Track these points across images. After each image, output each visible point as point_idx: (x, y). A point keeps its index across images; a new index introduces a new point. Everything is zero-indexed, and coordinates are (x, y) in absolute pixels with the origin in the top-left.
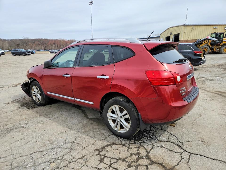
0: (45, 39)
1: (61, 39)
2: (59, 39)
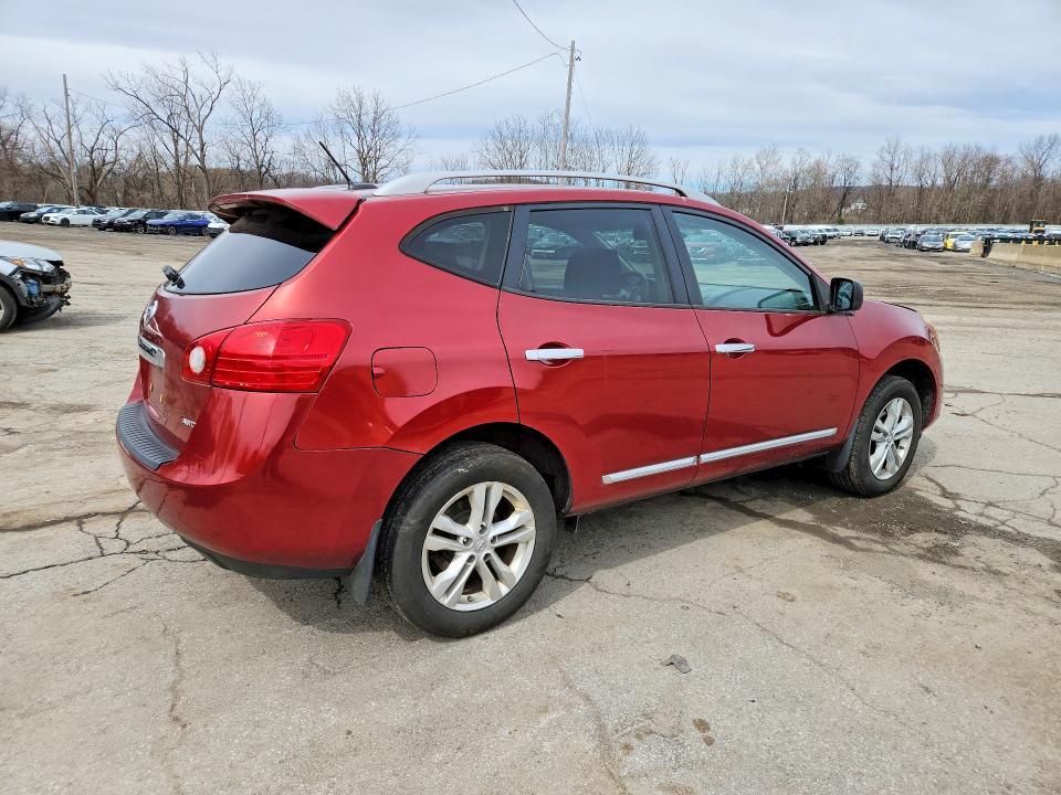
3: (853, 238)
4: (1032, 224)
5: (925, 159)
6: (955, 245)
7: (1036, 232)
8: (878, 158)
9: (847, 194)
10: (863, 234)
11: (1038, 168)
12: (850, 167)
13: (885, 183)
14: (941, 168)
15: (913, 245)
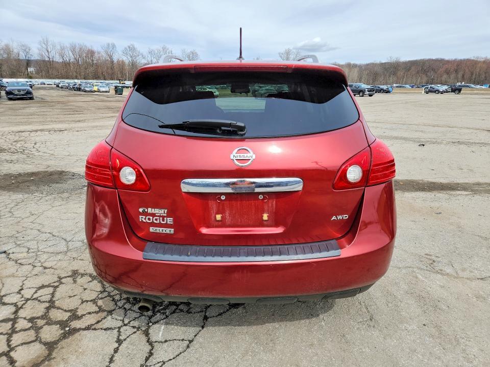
0: (437, 61)
1: (478, 58)
2: (472, 58)
3: (40, 86)
4: (120, 80)
5: (63, 49)
6: (98, 89)
7: (122, 83)
8: (40, 47)
9: (28, 63)
10: (44, 84)
11: (111, 57)
12: (27, 50)
13: (47, 59)
14: (71, 54)
15: (79, 89)
